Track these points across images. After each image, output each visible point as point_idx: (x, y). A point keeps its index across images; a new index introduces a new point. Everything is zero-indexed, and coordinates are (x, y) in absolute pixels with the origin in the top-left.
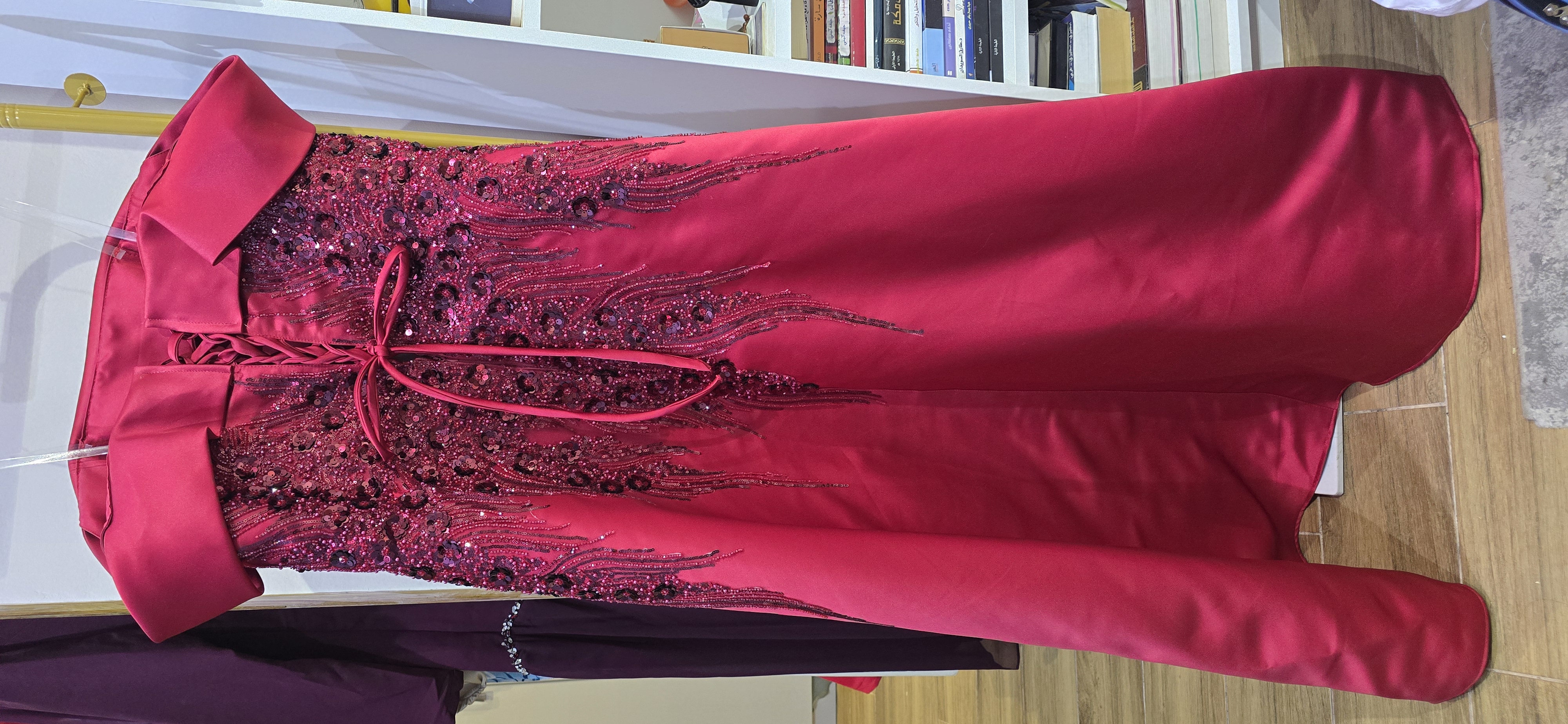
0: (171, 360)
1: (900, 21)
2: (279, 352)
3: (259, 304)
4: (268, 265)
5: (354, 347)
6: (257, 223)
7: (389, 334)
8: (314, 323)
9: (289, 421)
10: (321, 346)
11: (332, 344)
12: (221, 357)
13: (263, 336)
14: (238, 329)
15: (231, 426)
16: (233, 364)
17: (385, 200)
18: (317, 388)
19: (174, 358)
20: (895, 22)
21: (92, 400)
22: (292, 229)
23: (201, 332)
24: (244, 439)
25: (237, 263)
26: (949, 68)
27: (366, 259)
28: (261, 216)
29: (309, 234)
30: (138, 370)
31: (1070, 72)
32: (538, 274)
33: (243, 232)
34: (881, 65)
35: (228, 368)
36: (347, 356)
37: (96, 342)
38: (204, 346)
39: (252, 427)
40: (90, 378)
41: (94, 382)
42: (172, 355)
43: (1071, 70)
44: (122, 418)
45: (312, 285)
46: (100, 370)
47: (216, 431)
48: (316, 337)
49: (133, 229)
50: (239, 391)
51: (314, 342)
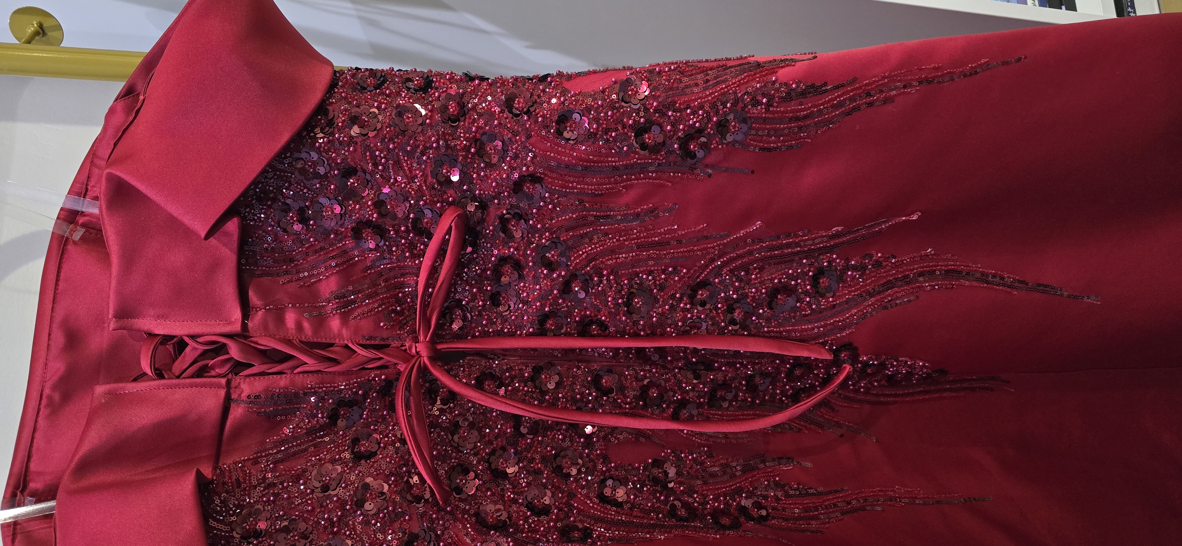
0: (145, 374)
2: (291, 357)
3: (264, 294)
4: (276, 240)
5: (388, 346)
6: (262, 183)
7: (434, 328)
8: (337, 316)
9: (306, 450)
10: (347, 346)
11: (361, 342)
12: (213, 367)
13: (270, 336)
14: (237, 327)
15: (226, 463)
16: (230, 376)
17: (434, 145)
18: (341, 403)
19: (149, 371)
21: (38, 435)
22: (309, 190)
23: (187, 333)
24: (245, 479)
25: (236, 237)
27: (407, 227)
28: (268, 172)
29: (331, 196)
30: (100, 389)
32: (624, 240)
33: (244, 194)
35: (223, 381)
36: (381, 358)
37: (43, 353)
38: (190, 353)
39: (256, 462)
40: (34, 404)
41: (39, 409)
42: (146, 366)
44: (77, 457)
45: (333, 264)
46: (47, 391)
47: (207, 471)
48: (340, 335)
49: (96, 198)
50: (237, 412)
51: (337, 341)
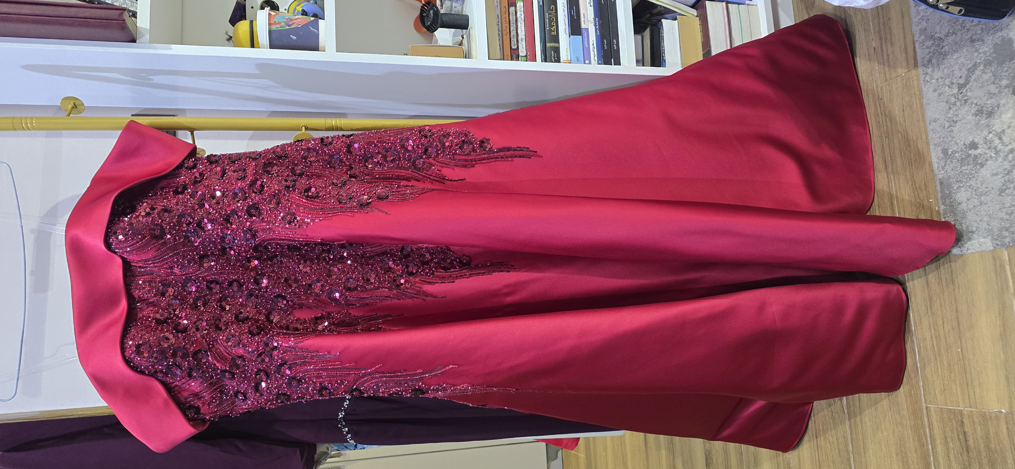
1: (555, 32)
20: (553, 33)
26: (586, 58)
31: (663, 57)
34: (545, 60)
43: (663, 55)
